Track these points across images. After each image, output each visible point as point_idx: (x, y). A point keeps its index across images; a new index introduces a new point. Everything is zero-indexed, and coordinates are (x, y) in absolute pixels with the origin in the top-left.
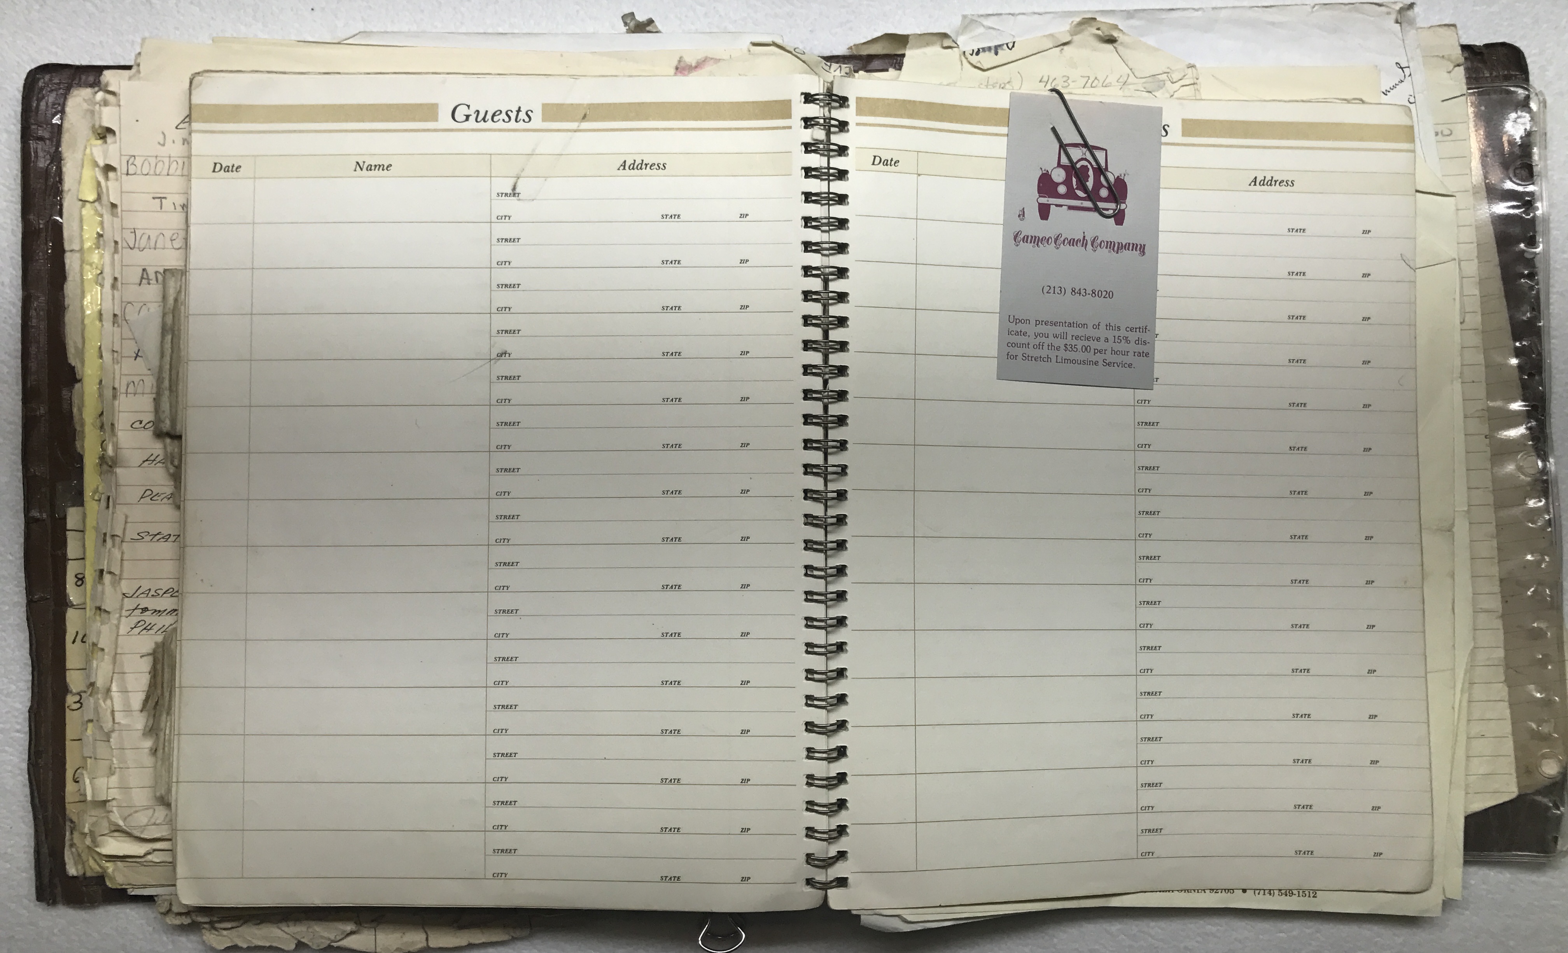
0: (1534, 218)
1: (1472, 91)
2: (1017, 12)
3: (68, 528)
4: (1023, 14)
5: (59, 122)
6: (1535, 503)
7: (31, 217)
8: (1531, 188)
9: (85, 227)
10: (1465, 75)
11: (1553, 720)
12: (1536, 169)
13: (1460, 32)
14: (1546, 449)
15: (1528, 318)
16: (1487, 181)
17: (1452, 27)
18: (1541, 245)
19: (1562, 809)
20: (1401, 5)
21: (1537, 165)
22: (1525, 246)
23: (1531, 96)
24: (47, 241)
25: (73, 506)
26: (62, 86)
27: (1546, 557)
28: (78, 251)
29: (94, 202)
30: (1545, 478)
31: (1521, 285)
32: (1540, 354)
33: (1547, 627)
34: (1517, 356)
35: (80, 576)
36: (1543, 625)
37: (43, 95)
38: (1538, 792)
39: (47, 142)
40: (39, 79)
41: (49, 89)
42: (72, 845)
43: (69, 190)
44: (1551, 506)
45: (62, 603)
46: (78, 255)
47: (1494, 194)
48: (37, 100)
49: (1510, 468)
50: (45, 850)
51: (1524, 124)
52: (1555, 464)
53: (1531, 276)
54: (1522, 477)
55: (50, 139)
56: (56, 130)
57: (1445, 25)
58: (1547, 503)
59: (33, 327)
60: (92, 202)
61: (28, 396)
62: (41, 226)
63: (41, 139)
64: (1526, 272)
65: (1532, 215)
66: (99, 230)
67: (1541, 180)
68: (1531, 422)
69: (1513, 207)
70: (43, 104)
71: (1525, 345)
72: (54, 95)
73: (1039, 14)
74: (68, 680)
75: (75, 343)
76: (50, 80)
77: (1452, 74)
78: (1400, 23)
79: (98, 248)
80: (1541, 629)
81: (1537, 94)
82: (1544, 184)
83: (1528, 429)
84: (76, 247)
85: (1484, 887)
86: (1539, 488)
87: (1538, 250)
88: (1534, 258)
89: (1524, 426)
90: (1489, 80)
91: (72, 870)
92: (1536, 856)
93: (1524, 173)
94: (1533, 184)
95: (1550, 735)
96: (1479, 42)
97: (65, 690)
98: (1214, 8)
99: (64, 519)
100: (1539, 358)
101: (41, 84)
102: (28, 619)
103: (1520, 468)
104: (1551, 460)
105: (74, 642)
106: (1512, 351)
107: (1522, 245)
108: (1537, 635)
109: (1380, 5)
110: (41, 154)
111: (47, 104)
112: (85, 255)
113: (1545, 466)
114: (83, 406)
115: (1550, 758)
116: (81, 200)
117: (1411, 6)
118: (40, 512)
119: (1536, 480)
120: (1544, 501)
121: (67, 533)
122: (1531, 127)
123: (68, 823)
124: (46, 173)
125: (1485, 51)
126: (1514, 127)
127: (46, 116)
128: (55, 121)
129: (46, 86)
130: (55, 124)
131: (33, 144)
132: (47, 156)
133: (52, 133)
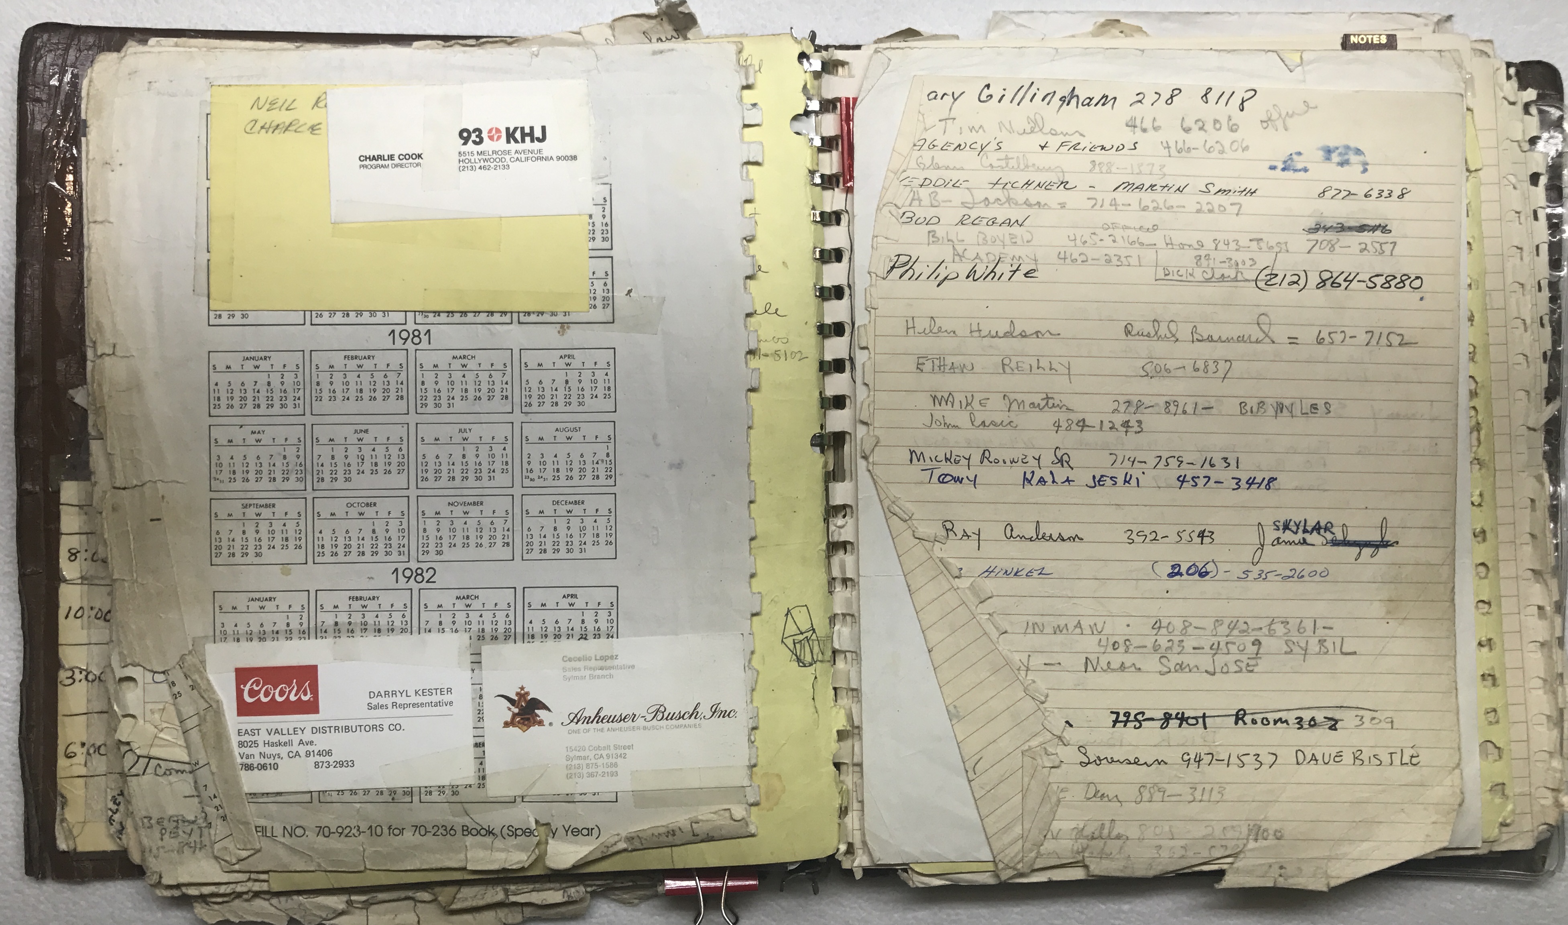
0: (1561, 240)
3: (62, 501)
4: (1056, 13)
5: (57, 84)
7: (27, 182)
8: (1559, 210)
12: (1565, 192)
18: (1566, 269)
20: (1439, 17)
22: (1550, 268)
23: (1566, 116)
24: (42, 205)
25: (67, 480)
26: (60, 47)
30: (1555, 503)
32: (1558, 378)
35: (74, 551)
37: (41, 55)
39: (45, 104)
40: (38, 38)
41: (47, 49)
42: (63, 820)
45: (55, 578)
48: (35, 59)
50: (35, 824)
51: (1556, 144)
53: (1555, 299)
55: (48, 101)
56: (53, 90)
58: (1555, 527)
59: (27, 295)
61: (22, 365)
62: (37, 192)
63: (39, 100)
65: (1558, 237)
70: (40, 64)
72: (52, 55)
73: (1072, 13)
74: (61, 655)
76: (49, 40)
78: (1437, 34)
87: (1562, 274)
88: (1559, 281)
91: (62, 846)
92: (1523, 875)
93: (1554, 195)
94: (1562, 206)
96: (1517, 59)
97: (57, 665)
98: (1249, 13)
99: (58, 492)
101: (38, 44)
102: (19, 593)
104: (1562, 485)
105: (67, 617)
109: (1419, 16)
110: (38, 116)
111: (45, 65)
113: (1555, 491)
117: (1449, 18)
118: (33, 485)
121: (61, 507)
122: (1563, 148)
123: (59, 799)
124: (43, 136)
125: (1521, 69)
126: (1545, 147)
127: (43, 77)
128: (54, 82)
129: (44, 45)
130: (54, 86)
131: (29, 106)
132: (45, 119)
133: (49, 95)
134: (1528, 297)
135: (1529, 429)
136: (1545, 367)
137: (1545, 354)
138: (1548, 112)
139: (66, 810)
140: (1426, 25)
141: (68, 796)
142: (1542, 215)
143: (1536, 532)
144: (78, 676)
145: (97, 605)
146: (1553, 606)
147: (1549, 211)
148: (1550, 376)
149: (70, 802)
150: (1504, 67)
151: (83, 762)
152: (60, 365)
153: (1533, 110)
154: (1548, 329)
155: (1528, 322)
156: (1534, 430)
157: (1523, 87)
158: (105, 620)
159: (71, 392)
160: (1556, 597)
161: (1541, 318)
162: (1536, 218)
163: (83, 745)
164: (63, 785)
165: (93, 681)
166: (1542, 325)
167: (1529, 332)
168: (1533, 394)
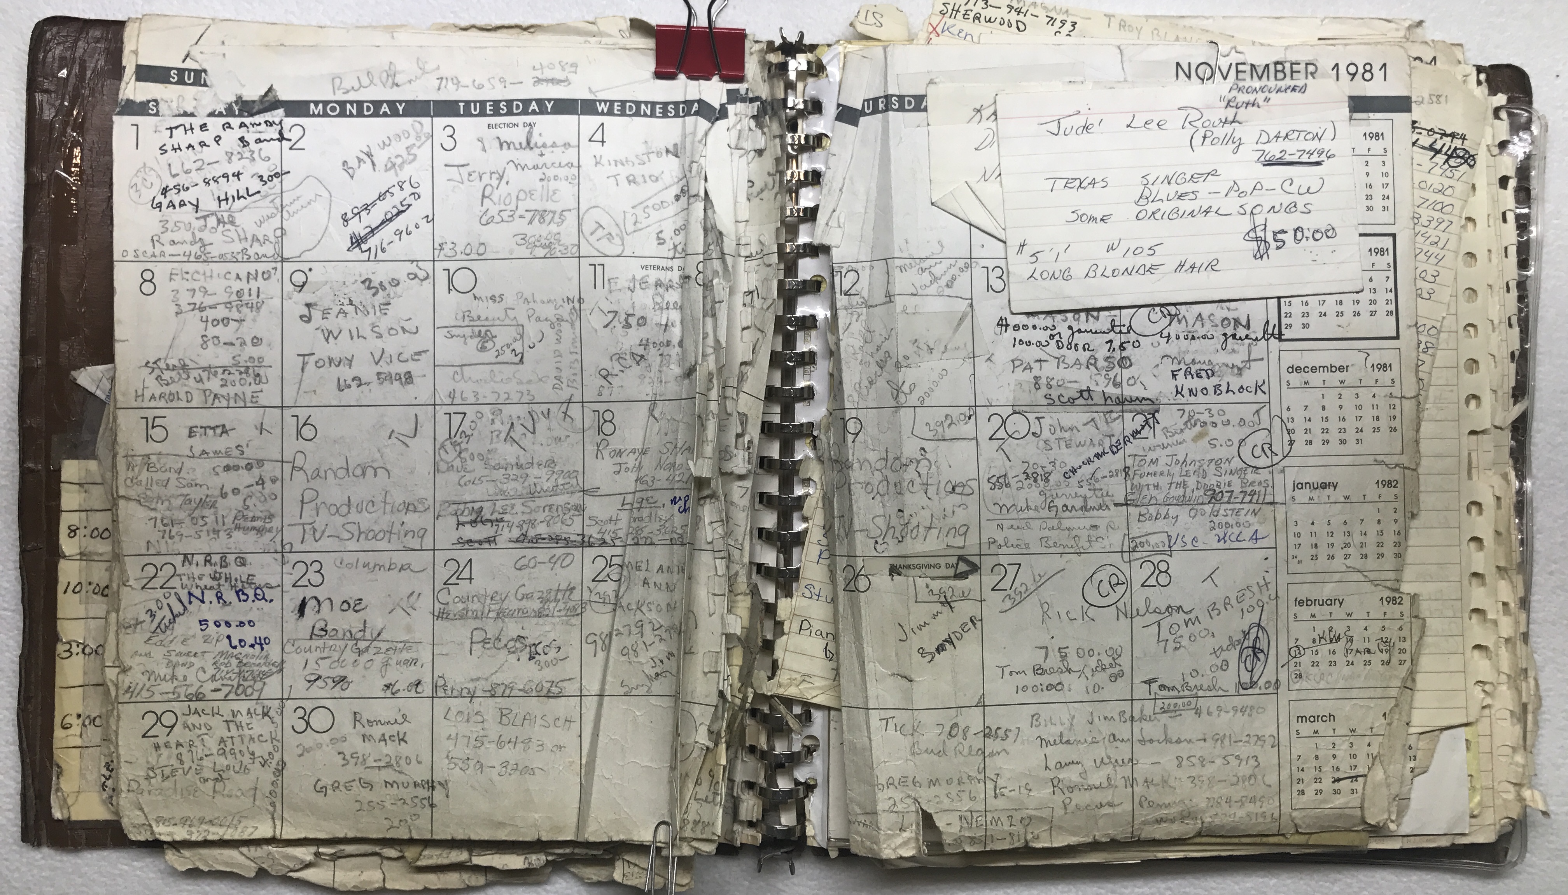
0: (1530, 239)
3: (63, 479)
5: (65, 75)
7: (35, 170)
12: (1534, 192)
13: (1469, 54)
14: (1525, 469)
18: (1533, 269)
20: (1410, 22)
21: (1534, 189)
23: (1534, 118)
24: (48, 193)
25: (68, 458)
26: (69, 39)
30: (1520, 498)
35: (73, 528)
37: (50, 47)
39: (53, 95)
40: (46, 31)
41: (56, 41)
42: (58, 789)
45: (55, 554)
48: (44, 52)
50: (31, 793)
51: (1526, 146)
52: (1532, 485)
55: (56, 92)
59: (33, 279)
61: (27, 346)
62: (44, 179)
63: (47, 91)
65: (1525, 237)
67: (1537, 204)
70: (50, 55)
74: (59, 628)
76: (58, 32)
81: (1538, 117)
82: (1540, 206)
87: (1529, 273)
88: (1527, 280)
91: (57, 814)
93: (1523, 196)
94: (1532, 206)
96: (1488, 63)
97: (55, 638)
101: (48, 35)
102: (20, 568)
104: (1529, 480)
109: (1391, 21)
110: (46, 107)
111: (54, 57)
117: (1420, 23)
118: (36, 464)
121: (62, 485)
122: (1531, 150)
123: (55, 768)
124: (51, 125)
125: (1490, 72)
126: (1514, 151)
127: (52, 69)
129: (54, 37)
130: (62, 78)
131: (38, 97)
132: (53, 110)
133: (58, 87)
134: (1496, 299)
135: (1496, 427)
136: (1513, 366)
137: (1513, 354)
138: (1517, 114)
139: (62, 779)
140: (1397, 30)
141: (63, 766)
142: (1510, 217)
143: (1502, 529)
144: (75, 649)
145: (95, 580)
146: (1518, 602)
147: (1518, 211)
148: (1517, 374)
149: (64, 773)
150: (1475, 73)
151: (78, 733)
152: (64, 347)
153: (1503, 115)
154: (1516, 330)
155: (1496, 322)
156: (1501, 429)
157: (1493, 92)
158: (103, 595)
159: (73, 373)
160: (1521, 593)
161: (1509, 319)
162: (1505, 220)
163: (79, 716)
164: (59, 755)
165: (90, 654)
166: (1510, 325)
167: (1497, 333)
168: (1500, 393)
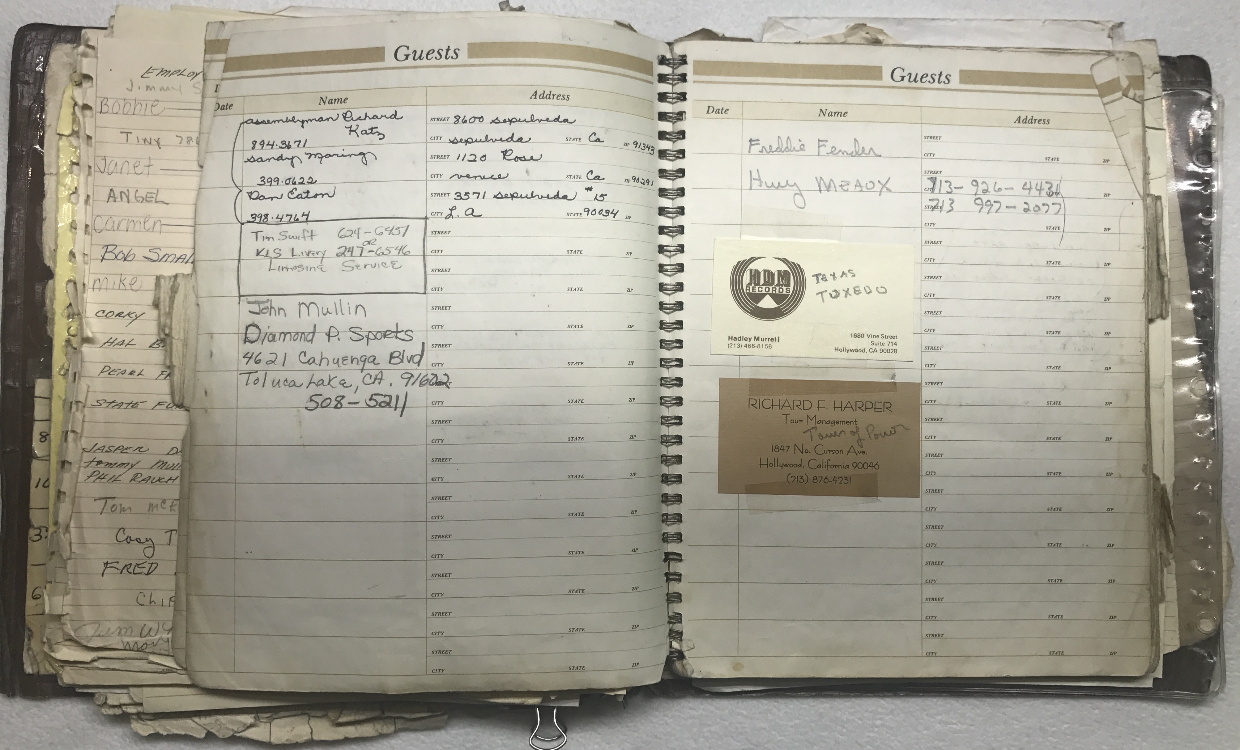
0: (1211, 193)
1: (1166, 92)
2: (811, 16)
3: (36, 395)
4: (816, 18)
6: (1202, 418)
7: (16, 145)
9: (61, 156)
10: (1161, 80)
11: (1210, 589)
12: (1215, 155)
13: (1159, 47)
14: (1213, 376)
15: (1202, 272)
16: (1175, 164)
17: (1153, 43)
19: (1215, 658)
21: (1215, 152)
22: (1203, 216)
23: (1214, 97)
24: (27, 164)
25: (41, 378)
26: (45, 42)
27: (1210, 461)
28: (56, 174)
29: (69, 136)
30: (1211, 398)
31: (1199, 246)
32: (1211, 301)
33: (1209, 515)
34: (1193, 302)
35: (44, 434)
36: (1205, 514)
37: (30, 48)
38: (1196, 645)
39: (32, 85)
40: (27, 36)
41: (34, 43)
42: (29, 649)
43: (50, 126)
44: (1215, 421)
45: (28, 456)
46: (54, 178)
47: (1181, 174)
49: (1184, 389)
50: (7, 652)
51: (1207, 119)
52: (1220, 387)
53: (1207, 239)
54: (1193, 397)
55: (34, 83)
56: (39, 75)
57: (1147, 40)
58: (1212, 418)
59: (13, 234)
60: (67, 136)
61: (8, 288)
62: (24, 153)
63: (27, 83)
64: (1203, 236)
66: (72, 159)
67: (1218, 164)
68: (1202, 354)
69: (1194, 185)
70: (29, 55)
71: (1199, 293)
72: (38, 48)
73: (829, 19)
74: (31, 517)
75: (50, 248)
76: (36, 36)
77: (1151, 79)
78: (1112, 38)
79: (71, 173)
80: (1204, 517)
81: (1217, 97)
82: (1220, 167)
83: (1200, 359)
84: (54, 172)
85: (1152, 719)
86: (1207, 406)
88: (1210, 225)
89: (1197, 357)
90: (1180, 84)
91: (29, 669)
92: (1193, 695)
93: (1205, 158)
94: (1211, 167)
95: (1208, 600)
96: (1174, 54)
97: (27, 525)
98: (966, 20)
99: (33, 387)
100: (1210, 304)
101: (28, 39)
103: (1192, 390)
104: (1217, 385)
105: (37, 487)
106: (1190, 298)
107: (1200, 215)
108: (1202, 521)
109: (1096, 23)
110: (26, 95)
111: (32, 55)
112: (61, 178)
113: (1211, 390)
114: (54, 299)
115: (1206, 618)
116: (59, 135)
117: (1121, 24)
118: (13, 382)
119: (1204, 400)
120: (1210, 417)
121: (35, 399)
122: (1212, 122)
123: (27, 632)
124: (30, 110)
126: (1198, 122)
127: (31, 65)
128: (39, 69)
129: (32, 41)
130: (39, 71)
131: (19, 87)
132: (31, 97)
133: (35, 79)
138: (1199, 95)
139: (32, 641)
140: (1103, 30)
141: (34, 630)
144: (44, 534)
149: (35, 636)
152: (38, 288)
164: (30, 621)
